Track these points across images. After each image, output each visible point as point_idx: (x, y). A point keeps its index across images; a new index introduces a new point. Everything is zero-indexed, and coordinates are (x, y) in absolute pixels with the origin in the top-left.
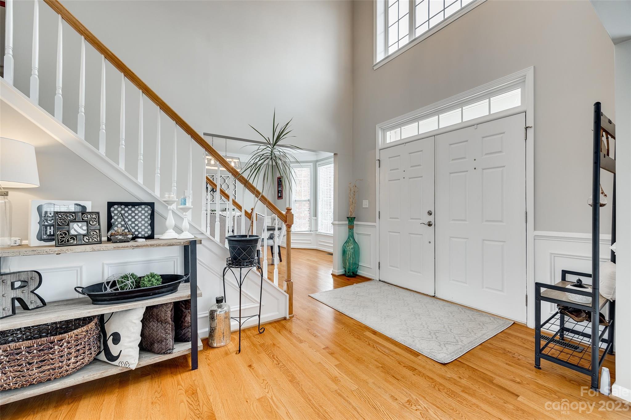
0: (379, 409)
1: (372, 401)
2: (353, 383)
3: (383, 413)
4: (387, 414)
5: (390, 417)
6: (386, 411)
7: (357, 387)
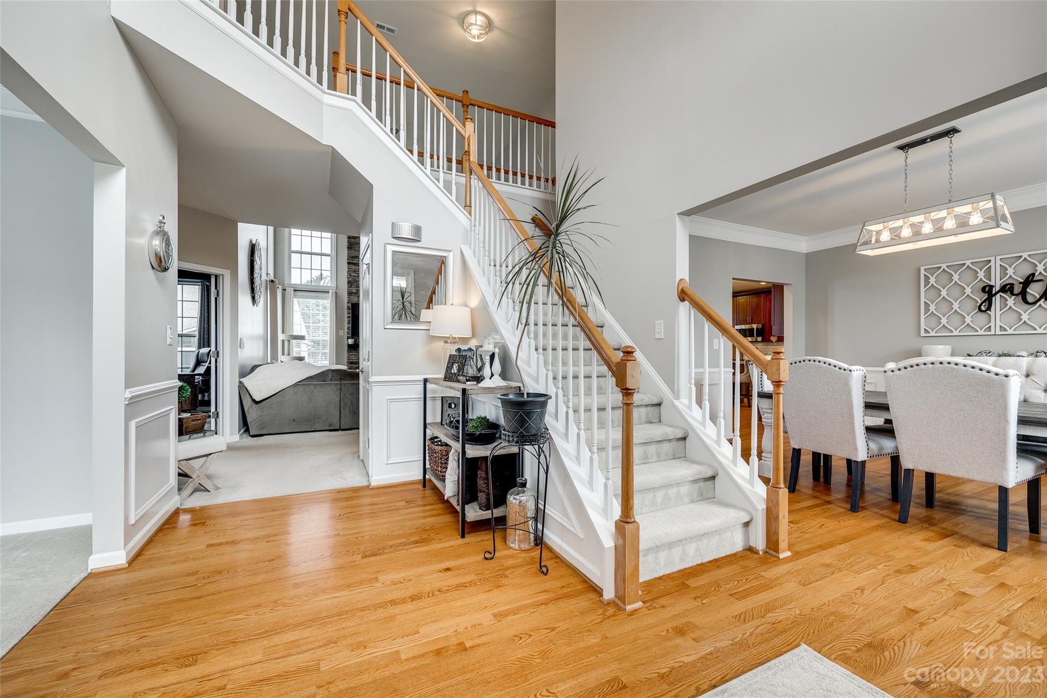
0: (257, 685)
1: (278, 681)
2: (336, 666)
3: (245, 688)
4: (239, 693)
5: (232, 693)
6: (244, 692)
7: (321, 669)
